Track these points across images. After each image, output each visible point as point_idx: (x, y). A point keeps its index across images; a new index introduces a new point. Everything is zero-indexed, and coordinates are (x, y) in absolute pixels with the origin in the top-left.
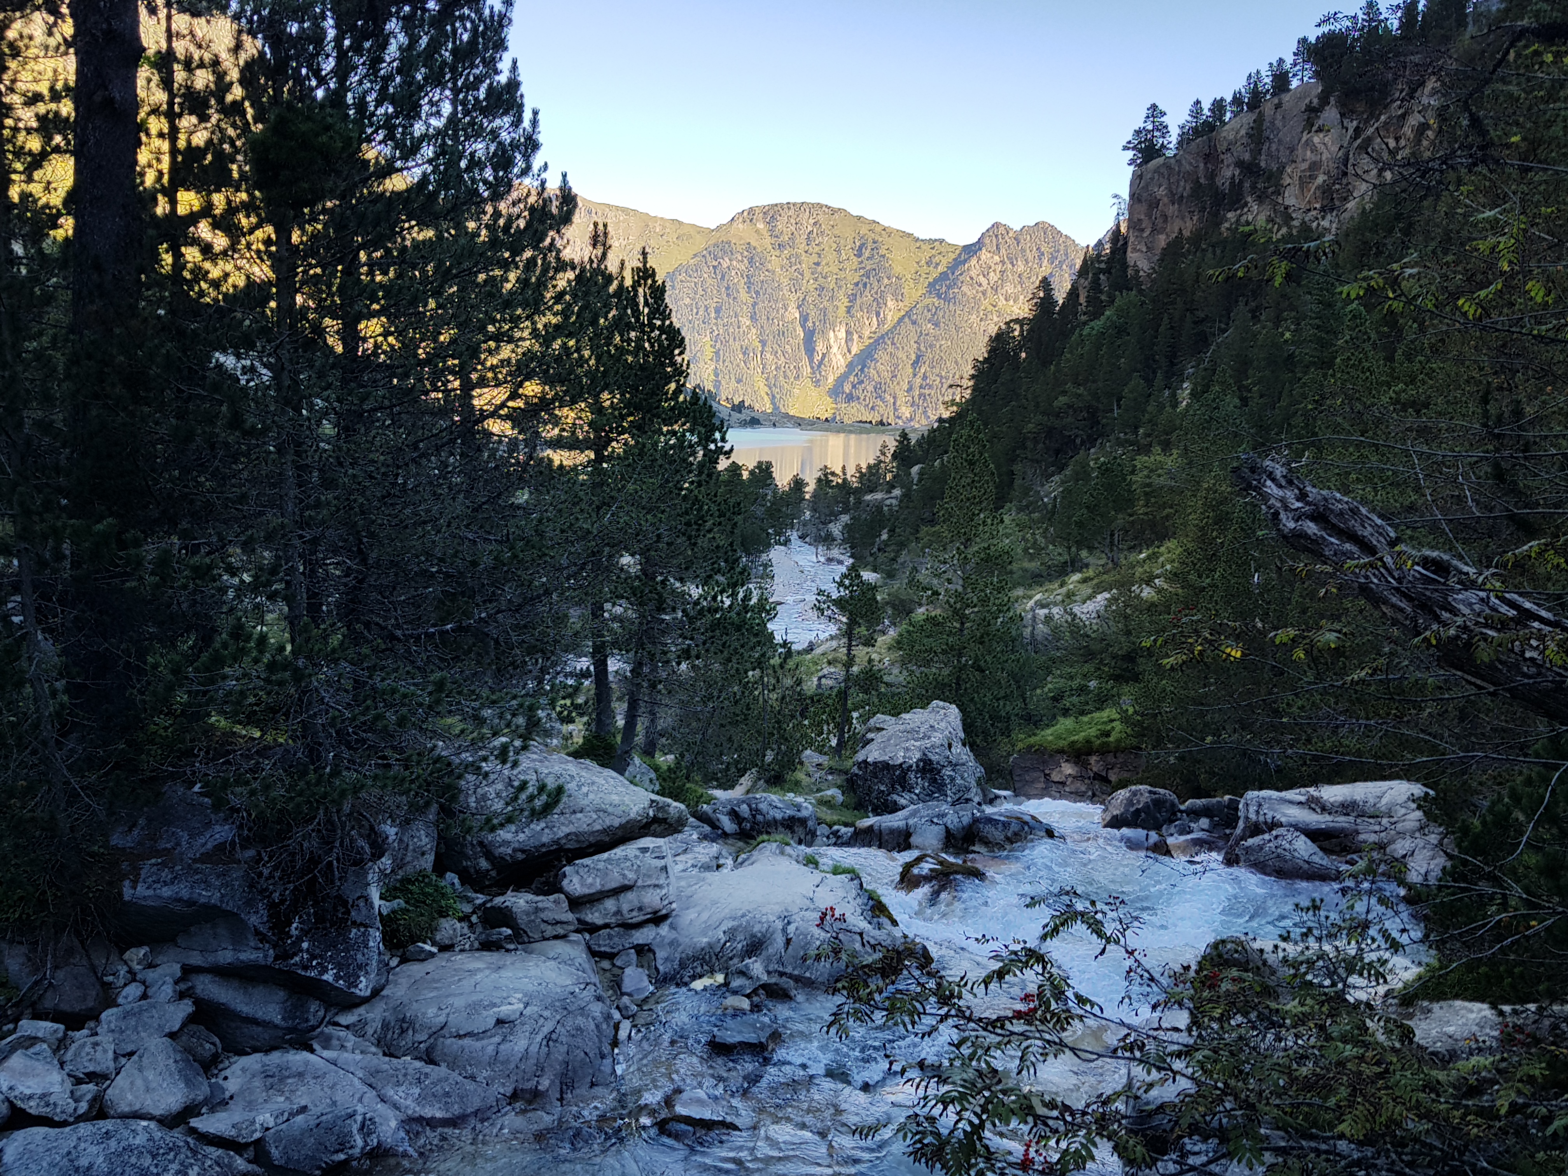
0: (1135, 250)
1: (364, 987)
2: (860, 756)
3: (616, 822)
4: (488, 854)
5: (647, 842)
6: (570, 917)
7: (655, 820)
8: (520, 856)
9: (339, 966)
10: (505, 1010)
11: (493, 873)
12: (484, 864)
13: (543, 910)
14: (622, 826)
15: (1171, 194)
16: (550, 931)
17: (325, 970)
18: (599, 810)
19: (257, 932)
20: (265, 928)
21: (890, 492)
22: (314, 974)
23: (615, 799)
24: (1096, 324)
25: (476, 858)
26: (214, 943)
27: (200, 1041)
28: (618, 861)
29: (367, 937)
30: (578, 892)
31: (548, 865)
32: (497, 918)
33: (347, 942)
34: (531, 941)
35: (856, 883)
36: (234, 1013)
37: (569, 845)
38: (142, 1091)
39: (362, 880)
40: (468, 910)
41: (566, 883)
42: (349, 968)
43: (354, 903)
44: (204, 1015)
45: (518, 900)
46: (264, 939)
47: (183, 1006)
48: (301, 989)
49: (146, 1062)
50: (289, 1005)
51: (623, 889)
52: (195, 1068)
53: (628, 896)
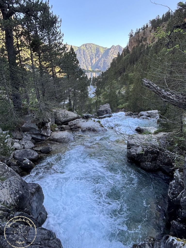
0: (129, 48)
1: (49, 135)
2: (99, 110)
4: (61, 122)
5: (77, 120)
6: (70, 127)
7: (78, 117)
8: (64, 121)
10: (64, 137)
12: (60, 122)
13: (67, 127)
14: (74, 118)
15: (134, 41)
16: (68, 129)
17: (45, 133)
20: (38, 130)
21: (101, 79)
22: (44, 134)
23: (73, 115)
24: (124, 58)
25: (59, 122)
26: (33, 131)
27: (33, 141)
28: (74, 122)
29: (49, 130)
30: (70, 125)
31: (66, 122)
32: (62, 128)
33: (47, 131)
34: (66, 130)
35: (99, 123)
36: (36, 138)
37: (69, 120)
38: (28, 146)
39: (48, 124)
40: (59, 127)
41: (69, 124)
42: (47, 133)
43: (47, 127)
44: (33, 138)
45: (64, 126)
46: (38, 131)
47: (31, 137)
48: (43, 135)
49: (28, 143)
50: (41, 137)
51: (75, 124)
52: (33, 144)
53: (75, 125)
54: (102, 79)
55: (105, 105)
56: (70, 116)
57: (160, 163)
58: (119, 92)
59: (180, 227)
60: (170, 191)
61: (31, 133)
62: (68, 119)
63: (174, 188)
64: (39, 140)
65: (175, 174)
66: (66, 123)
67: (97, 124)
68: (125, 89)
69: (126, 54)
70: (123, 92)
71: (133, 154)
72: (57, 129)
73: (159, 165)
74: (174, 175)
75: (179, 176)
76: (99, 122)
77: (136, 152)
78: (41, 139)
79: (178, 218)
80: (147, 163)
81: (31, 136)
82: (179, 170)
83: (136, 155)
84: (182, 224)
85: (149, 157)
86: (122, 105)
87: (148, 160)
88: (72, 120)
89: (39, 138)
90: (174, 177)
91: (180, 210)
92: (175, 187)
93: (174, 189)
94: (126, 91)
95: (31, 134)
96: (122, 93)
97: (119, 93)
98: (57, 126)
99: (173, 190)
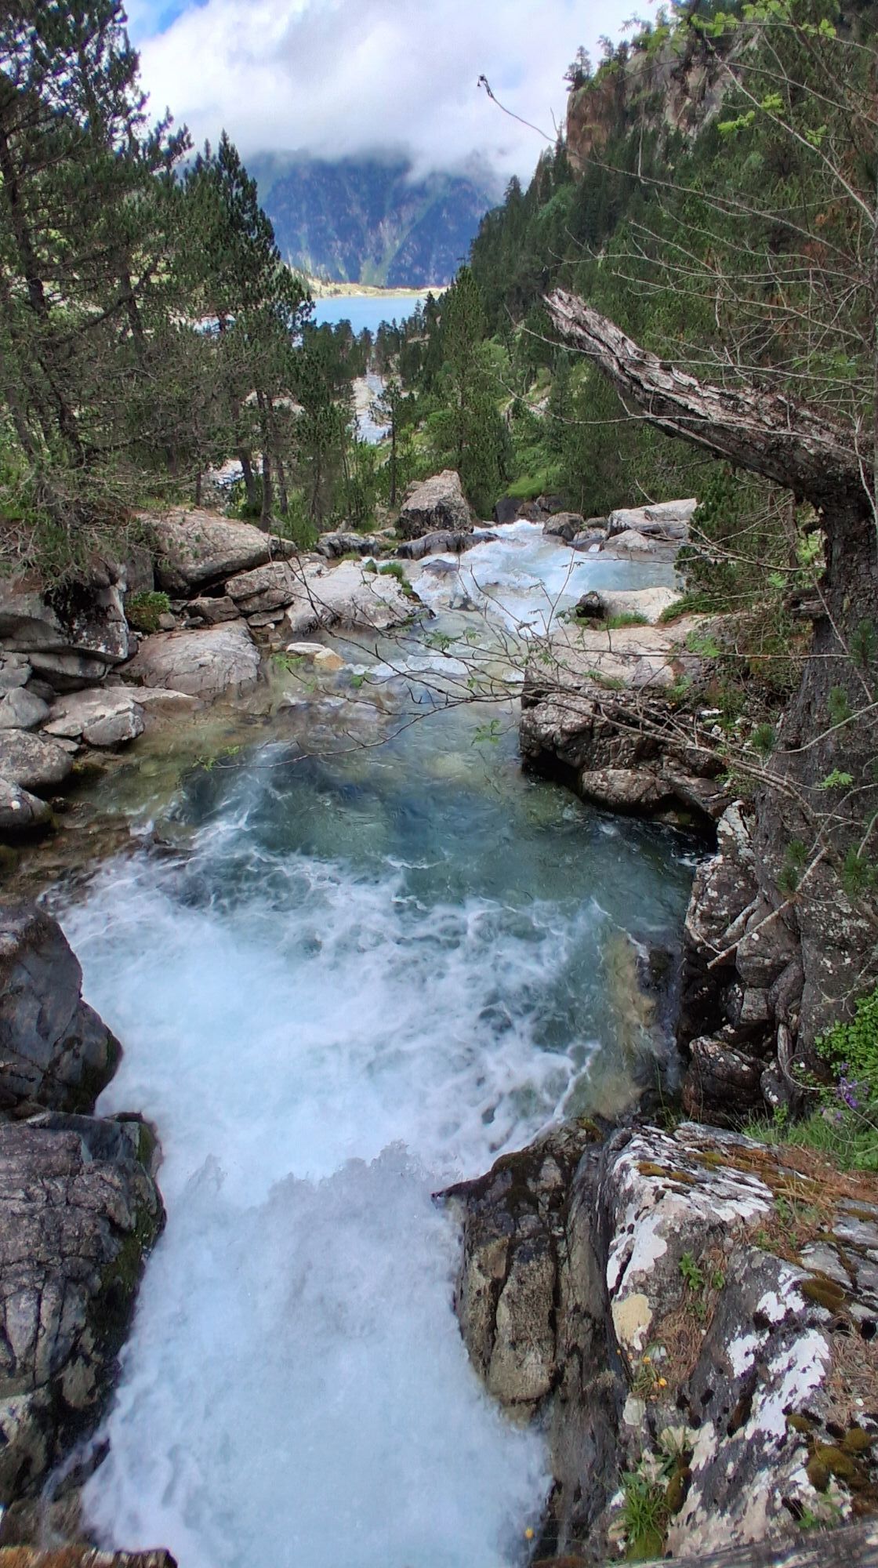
0: (571, 154)
1: (122, 653)
2: (404, 507)
3: (253, 554)
4: (185, 578)
5: (275, 564)
6: (235, 608)
7: (277, 551)
8: (202, 578)
9: (106, 643)
10: (202, 660)
11: (188, 588)
12: (182, 583)
13: (219, 605)
14: (256, 556)
15: (594, 111)
16: (225, 617)
17: (99, 646)
18: (241, 549)
19: (55, 629)
20: (59, 626)
21: (423, 336)
22: (93, 648)
23: (250, 541)
24: (546, 210)
25: (176, 580)
26: (33, 636)
27: (40, 687)
28: (258, 577)
29: (118, 627)
30: (236, 594)
31: (217, 581)
32: (195, 612)
33: (108, 630)
34: (215, 623)
35: (395, 579)
36: (56, 672)
37: (229, 570)
38: (13, 714)
39: (109, 596)
40: (178, 609)
41: (229, 590)
42: (113, 644)
43: (108, 610)
44: (37, 674)
45: (203, 602)
46: (60, 632)
47: (25, 671)
48: (88, 657)
49: (11, 700)
50: (83, 666)
51: (262, 591)
52: (40, 702)
53: (266, 595)
54: (427, 337)
55: (435, 481)
56: (232, 545)
57: (676, 769)
58: (517, 410)
59: (727, 1064)
60: (696, 908)
61: (26, 645)
62: (225, 560)
63: (714, 889)
64: (75, 683)
65: (723, 826)
66: (213, 583)
67: (385, 585)
68: (548, 389)
69: (556, 190)
70: (539, 406)
71: (547, 735)
72: (165, 620)
73: (669, 781)
74: (720, 828)
75: (742, 834)
76: (398, 574)
77: (562, 723)
78: (81, 678)
79: (725, 1023)
80: (611, 772)
81: (28, 662)
82: (740, 808)
83: (558, 737)
84: (740, 1049)
85: (623, 741)
86: (532, 476)
87: (618, 760)
88: (249, 569)
89: (72, 668)
90: (720, 841)
91: (738, 989)
92: (721, 887)
93: (714, 894)
94: (553, 401)
95: (24, 652)
96: (532, 409)
97: (514, 412)
98: (169, 605)
99: (711, 899)
